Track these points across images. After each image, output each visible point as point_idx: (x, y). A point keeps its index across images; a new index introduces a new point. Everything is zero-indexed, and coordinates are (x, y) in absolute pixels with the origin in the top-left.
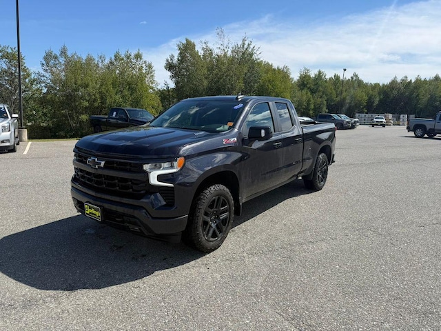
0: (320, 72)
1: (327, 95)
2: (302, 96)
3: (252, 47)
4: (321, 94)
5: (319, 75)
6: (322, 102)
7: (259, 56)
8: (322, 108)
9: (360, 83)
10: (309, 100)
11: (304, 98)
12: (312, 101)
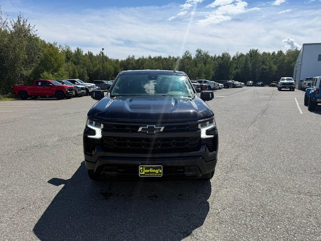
0: (78, 49)
1: (86, 66)
2: (69, 66)
3: (28, 24)
4: (82, 65)
5: (78, 52)
6: (84, 71)
7: (36, 33)
8: (84, 76)
9: (106, 58)
10: (74, 70)
11: (71, 68)
12: (77, 71)
